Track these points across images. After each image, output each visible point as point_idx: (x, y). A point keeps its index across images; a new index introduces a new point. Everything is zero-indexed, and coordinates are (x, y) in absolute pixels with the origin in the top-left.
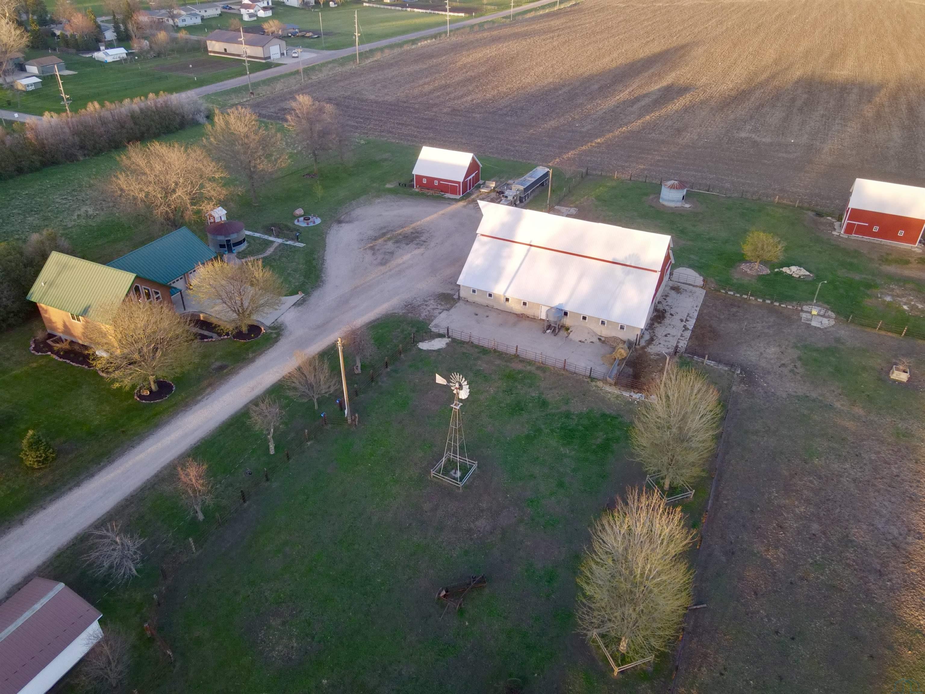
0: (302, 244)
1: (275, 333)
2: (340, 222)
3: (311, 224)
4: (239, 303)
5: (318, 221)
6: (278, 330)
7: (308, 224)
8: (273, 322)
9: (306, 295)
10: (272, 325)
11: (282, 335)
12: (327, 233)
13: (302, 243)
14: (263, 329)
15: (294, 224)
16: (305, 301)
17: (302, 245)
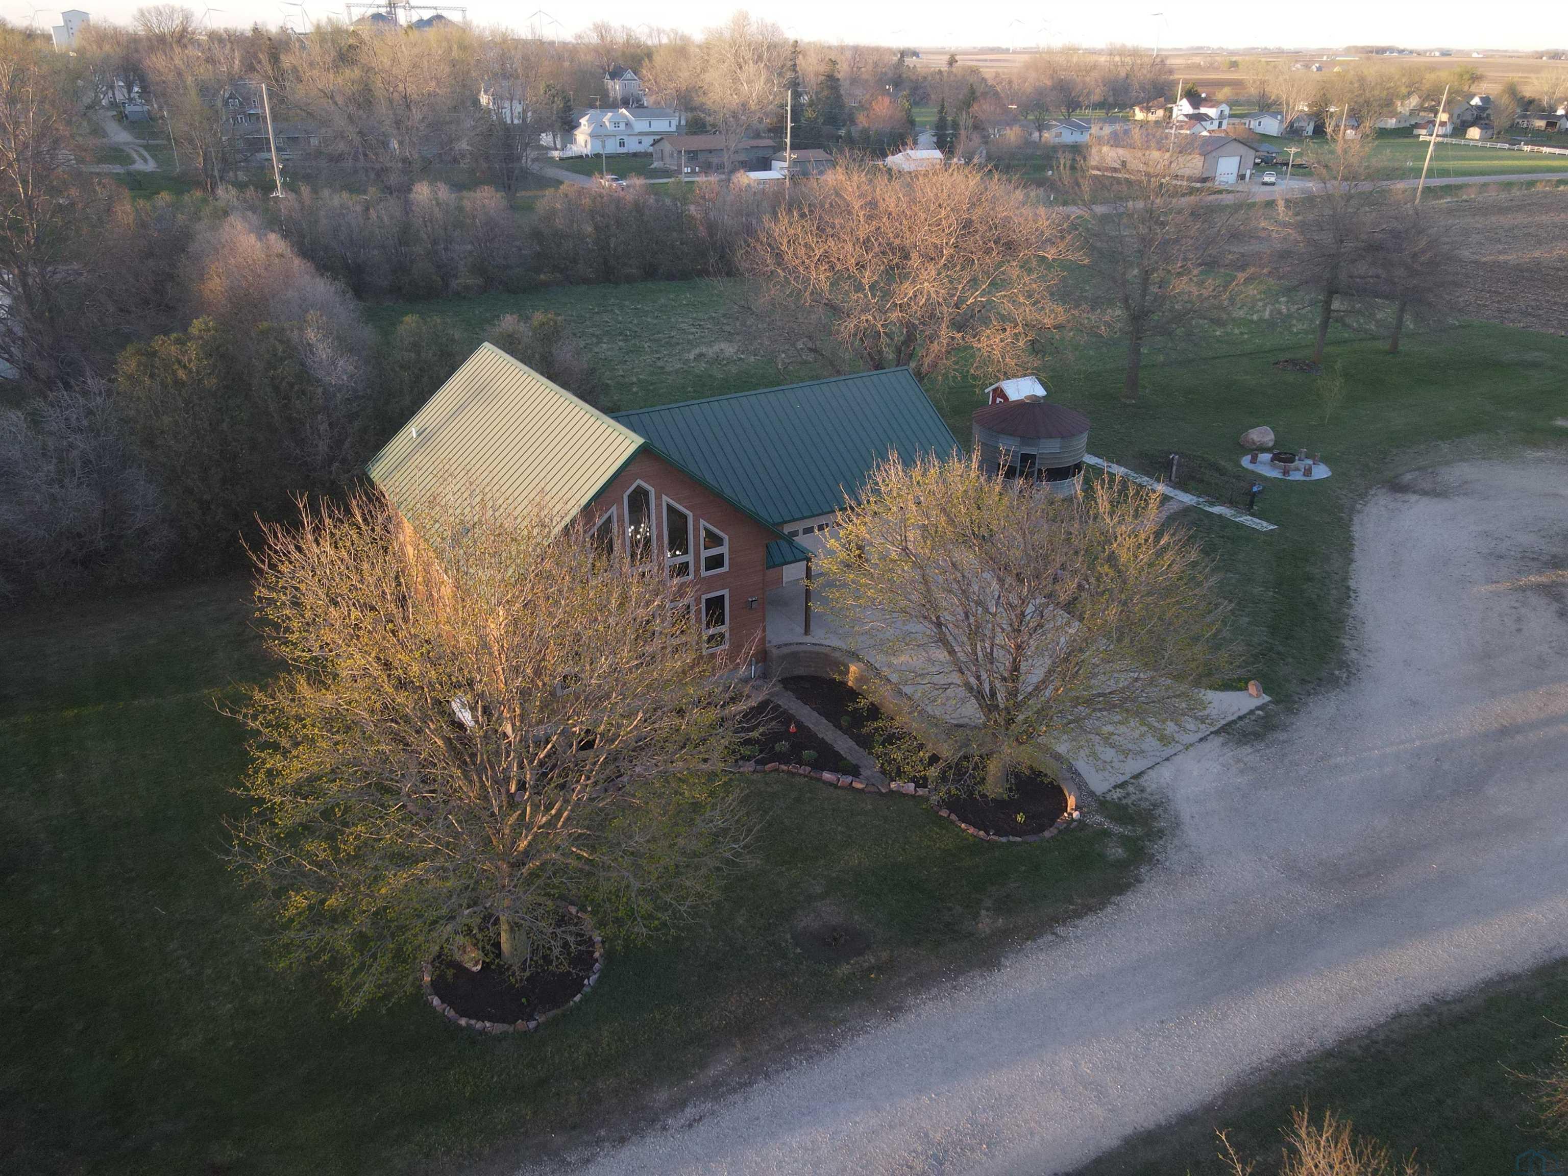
0: (1265, 524)
1: (1125, 841)
2: (1398, 488)
3: (1297, 476)
4: (1004, 661)
5: (1321, 472)
6: (1140, 831)
7: (1286, 472)
8: (1122, 785)
9: (1276, 702)
10: (1116, 794)
11: (1151, 860)
12: (1352, 510)
13: (1267, 520)
14: (1071, 801)
15: (1241, 466)
16: (1274, 728)
17: (1265, 526)
